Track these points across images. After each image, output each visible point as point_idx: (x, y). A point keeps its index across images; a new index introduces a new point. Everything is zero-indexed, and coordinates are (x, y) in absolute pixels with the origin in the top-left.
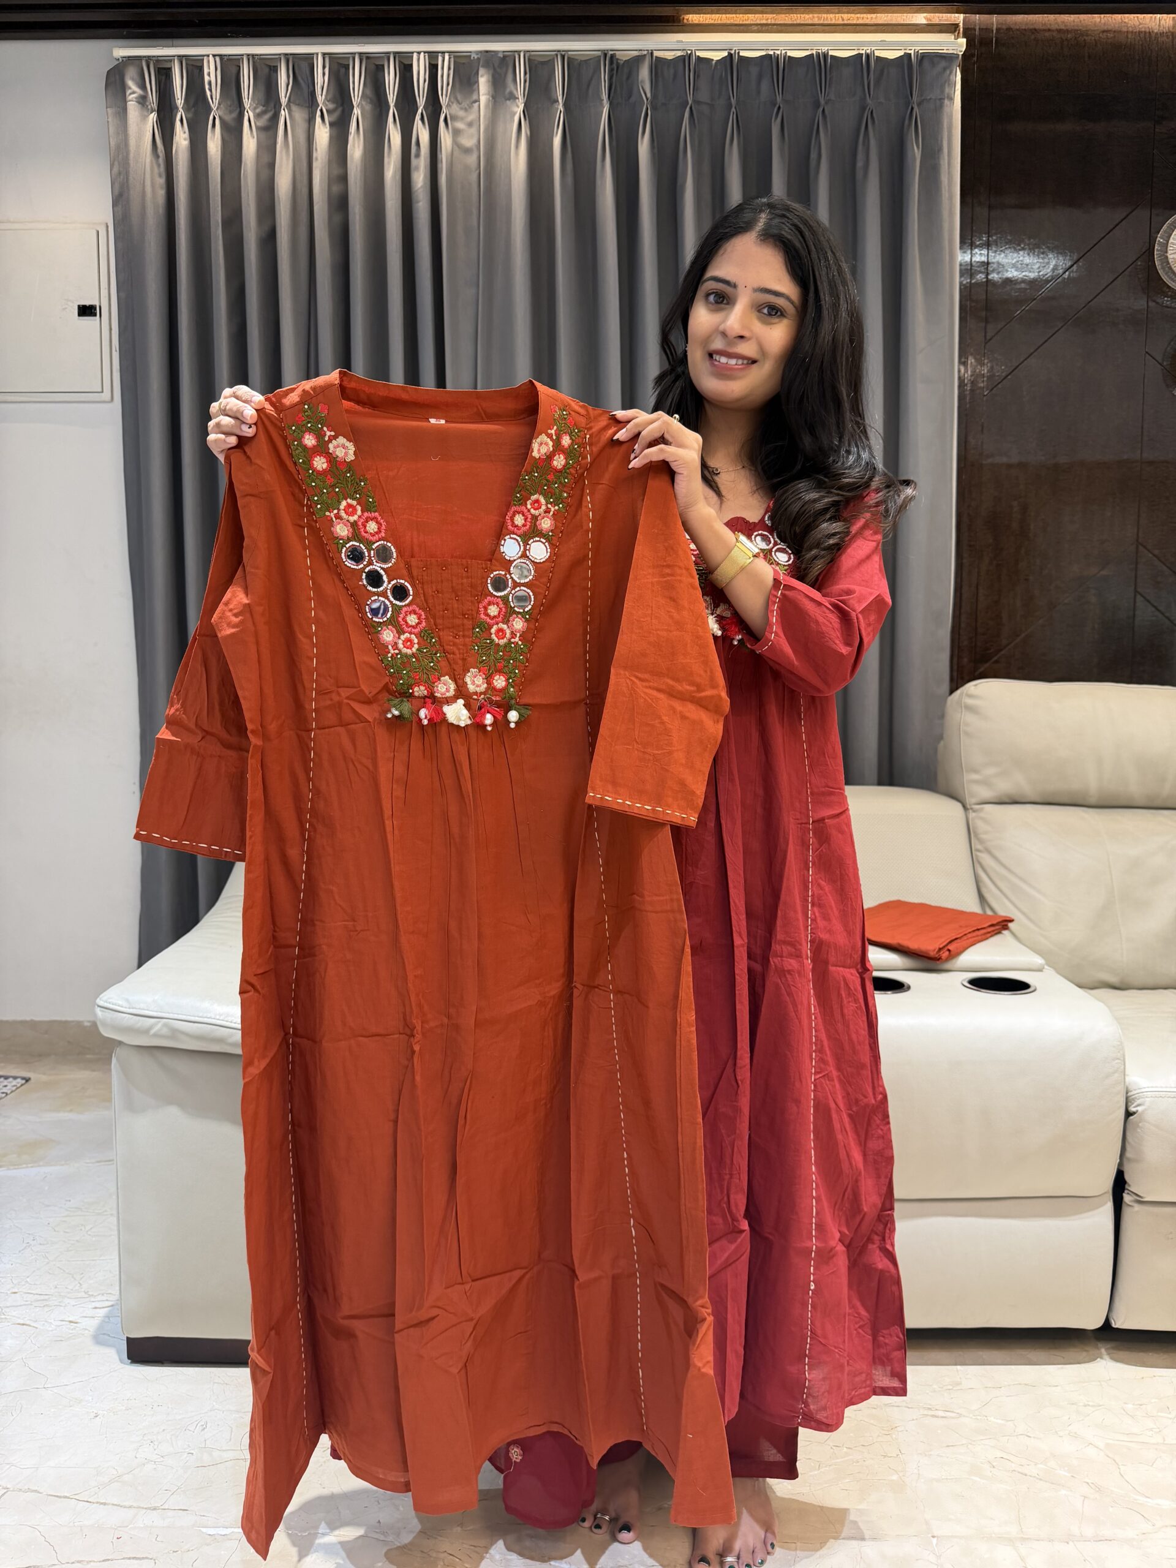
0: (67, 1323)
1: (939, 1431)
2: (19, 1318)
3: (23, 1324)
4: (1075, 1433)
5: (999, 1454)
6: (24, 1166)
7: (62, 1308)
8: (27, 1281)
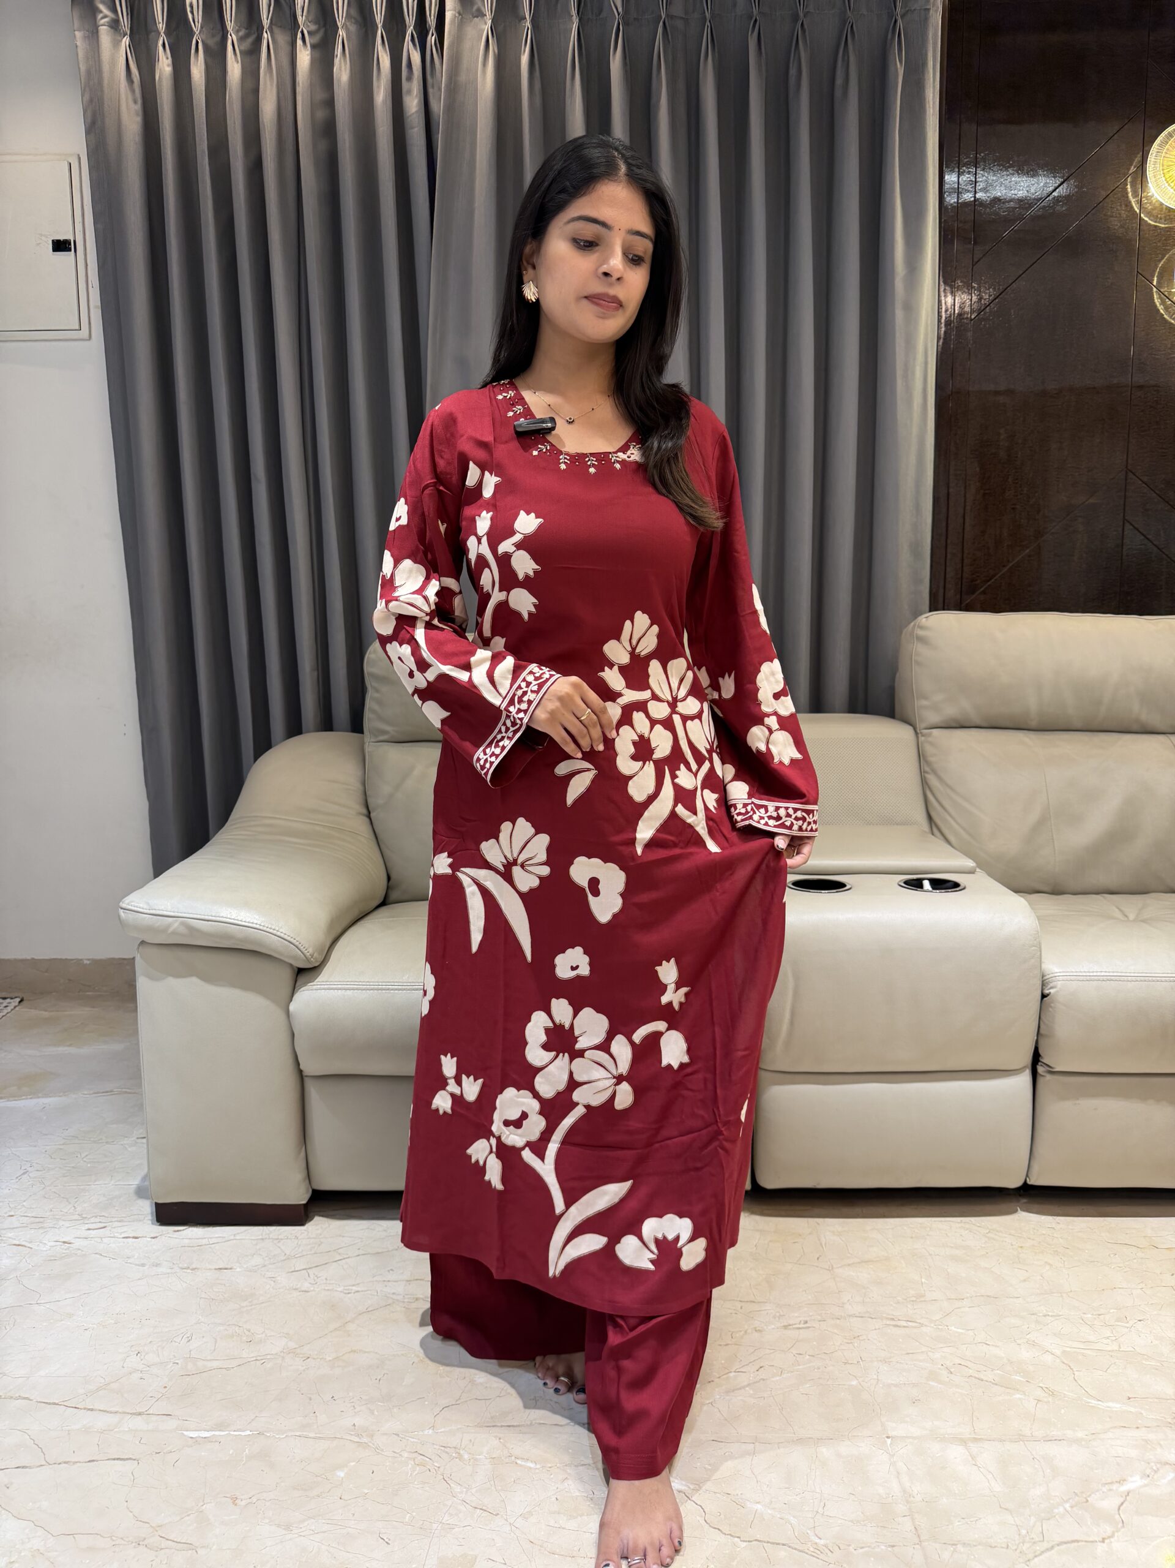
0: (61, 1243)
1: (900, 1340)
2: (15, 1239)
3: (19, 1245)
4: (1034, 1341)
5: (958, 1361)
6: (24, 1097)
7: (56, 1230)
8: (23, 1205)
